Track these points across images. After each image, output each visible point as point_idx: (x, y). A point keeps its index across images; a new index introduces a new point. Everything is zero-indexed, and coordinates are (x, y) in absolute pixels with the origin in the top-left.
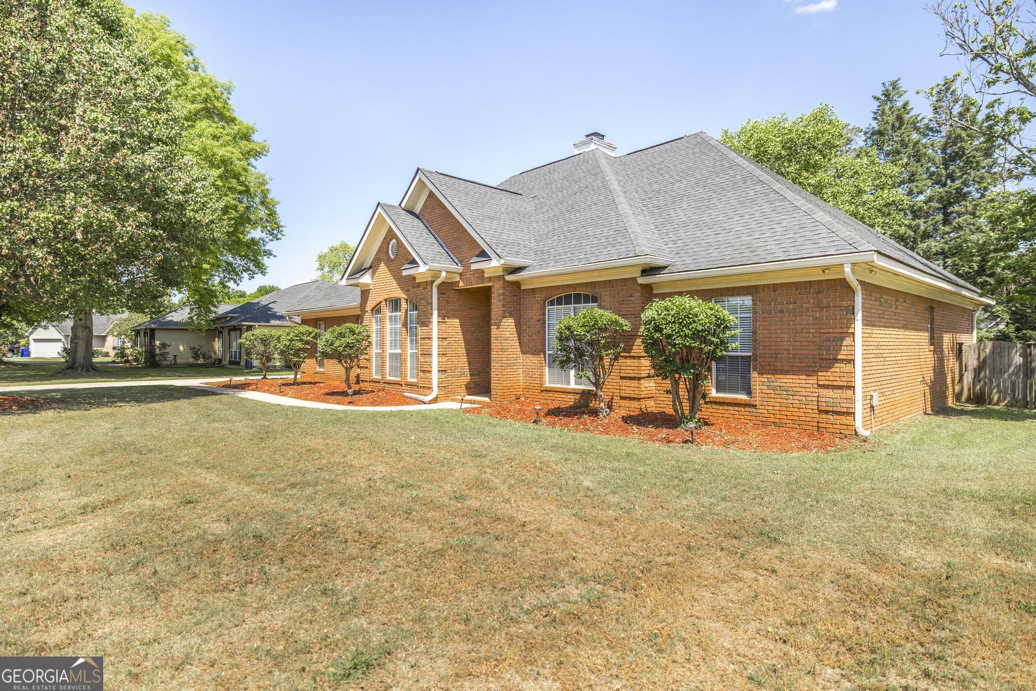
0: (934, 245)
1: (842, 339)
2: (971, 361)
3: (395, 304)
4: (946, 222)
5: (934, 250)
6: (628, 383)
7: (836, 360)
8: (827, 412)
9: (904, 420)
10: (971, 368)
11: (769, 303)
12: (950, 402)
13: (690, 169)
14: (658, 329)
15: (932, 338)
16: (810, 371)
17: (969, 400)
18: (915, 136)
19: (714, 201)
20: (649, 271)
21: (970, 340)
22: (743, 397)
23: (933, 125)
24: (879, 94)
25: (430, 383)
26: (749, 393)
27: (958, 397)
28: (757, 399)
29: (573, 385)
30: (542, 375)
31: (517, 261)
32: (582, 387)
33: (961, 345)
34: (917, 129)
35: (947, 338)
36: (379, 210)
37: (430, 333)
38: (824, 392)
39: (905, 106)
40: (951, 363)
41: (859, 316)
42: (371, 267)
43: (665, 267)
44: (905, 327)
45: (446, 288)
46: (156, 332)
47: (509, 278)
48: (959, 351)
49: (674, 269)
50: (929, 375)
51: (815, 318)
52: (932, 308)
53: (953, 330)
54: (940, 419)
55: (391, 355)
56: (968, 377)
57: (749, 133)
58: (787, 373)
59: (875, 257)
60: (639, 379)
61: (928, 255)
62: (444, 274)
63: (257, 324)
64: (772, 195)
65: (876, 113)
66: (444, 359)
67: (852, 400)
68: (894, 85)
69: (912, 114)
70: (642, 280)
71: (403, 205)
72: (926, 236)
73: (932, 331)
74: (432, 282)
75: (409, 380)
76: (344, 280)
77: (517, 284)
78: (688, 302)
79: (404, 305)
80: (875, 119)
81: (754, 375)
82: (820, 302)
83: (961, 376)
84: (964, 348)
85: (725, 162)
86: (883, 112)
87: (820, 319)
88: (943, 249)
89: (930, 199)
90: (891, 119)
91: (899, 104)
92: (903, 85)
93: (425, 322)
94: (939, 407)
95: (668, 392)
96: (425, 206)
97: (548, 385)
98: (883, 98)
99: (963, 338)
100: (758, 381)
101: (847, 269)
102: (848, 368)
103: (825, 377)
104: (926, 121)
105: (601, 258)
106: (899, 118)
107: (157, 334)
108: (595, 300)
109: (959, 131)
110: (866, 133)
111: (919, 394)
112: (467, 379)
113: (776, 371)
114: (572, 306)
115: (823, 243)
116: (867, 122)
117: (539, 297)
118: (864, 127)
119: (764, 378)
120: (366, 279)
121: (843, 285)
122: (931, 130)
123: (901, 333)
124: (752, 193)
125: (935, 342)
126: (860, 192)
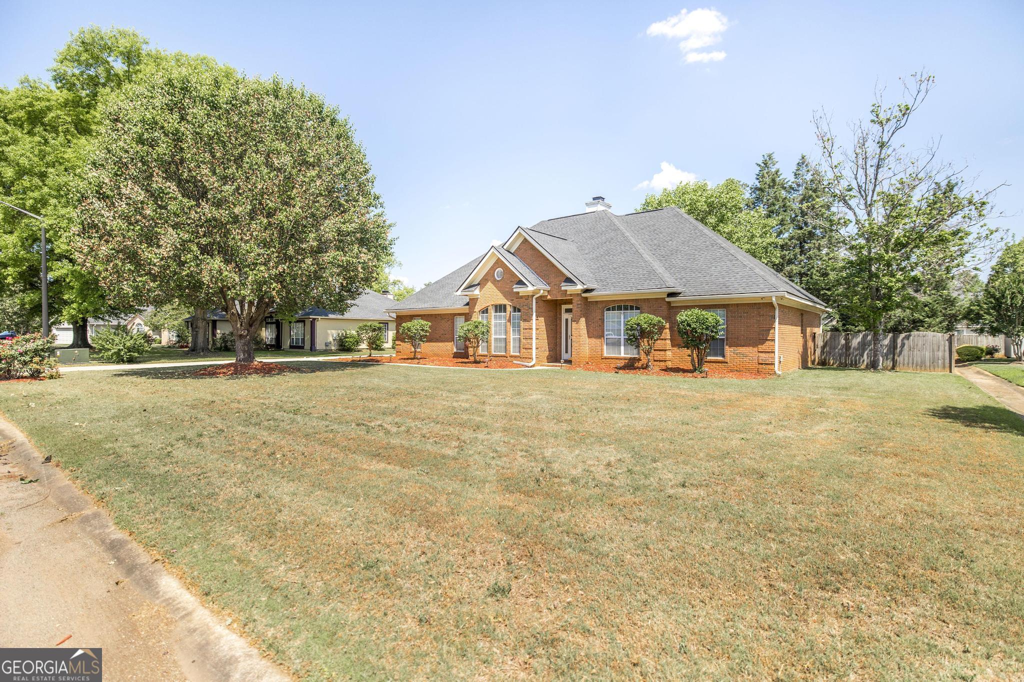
0: (795, 268)
1: (769, 330)
2: (820, 343)
3: (500, 308)
4: (802, 253)
5: (795, 272)
6: (659, 353)
7: (767, 340)
8: (762, 364)
9: (791, 371)
10: (819, 346)
11: (735, 312)
12: (810, 365)
13: (675, 233)
14: (689, 325)
15: (802, 330)
16: (754, 345)
17: (818, 364)
18: (783, 193)
19: (697, 256)
20: (671, 295)
21: (819, 331)
22: (720, 358)
23: (794, 185)
24: (760, 163)
25: (531, 355)
26: (724, 356)
27: (813, 362)
28: (728, 359)
29: (623, 355)
30: (602, 350)
31: (590, 286)
32: (629, 356)
33: (815, 333)
34: (784, 188)
35: (808, 330)
36: (492, 250)
37: (531, 326)
38: (761, 354)
39: (777, 172)
40: (810, 344)
41: (777, 320)
42: (479, 284)
43: (680, 293)
44: (792, 325)
45: (541, 299)
46: (218, 323)
47: (584, 295)
48: (814, 337)
49: (686, 294)
50: (801, 350)
51: (757, 320)
52: (802, 314)
53: (812, 326)
54: (806, 371)
55: (496, 339)
56: (818, 351)
57: (682, 192)
58: (743, 346)
59: (786, 293)
60: (666, 350)
61: (790, 276)
62: (542, 291)
63: (319, 317)
64: (730, 256)
65: (758, 175)
66: (538, 341)
67: (774, 358)
68: (770, 157)
69: (781, 178)
70: (668, 299)
71: (505, 247)
72: (790, 262)
73: (802, 326)
74: (533, 296)
75: (512, 354)
76: (459, 293)
77: (586, 298)
78: (696, 311)
79: (509, 309)
80: (758, 179)
81: (727, 348)
82: (759, 313)
83: (815, 351)
84: (816, 335)
85: (697, 231)
86: (763, 176)
87: (759, 321)
88: (800, 271)
89: (791, 238)
90: (768, 180)
91: (773, 170)
92: (776, 157)
93: (528, 319)
94: (805, 366)
95: (689, 356)
96: (518, 248)
97: (605, 355)
98: (763, 165)
99: (816, 330)
100: (728, 350)
101: (774, 299)
102: (772, 343)
103: (762, 348)
104: (790, 183)
105: (645, 287)
106: (773, 181)
107: (218, 324)
108: (637, 308)
109: (810, 192)
110: (751, 189)
111: (796, 358)
112: (547, 353)
113: (737, 345)
114: (622, 312)
115: (762, 286)
116: (753, 182)
117: (600, 306)
118: (750, 184)
119: (732, 349)
120: (477, 292)
121: (771, 305)
122: (793, 189)
123: (790, 327)
124: (718, 254)
125: (803, 332)
126: (753, 236)
